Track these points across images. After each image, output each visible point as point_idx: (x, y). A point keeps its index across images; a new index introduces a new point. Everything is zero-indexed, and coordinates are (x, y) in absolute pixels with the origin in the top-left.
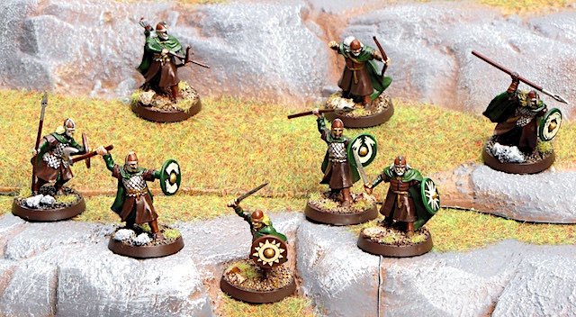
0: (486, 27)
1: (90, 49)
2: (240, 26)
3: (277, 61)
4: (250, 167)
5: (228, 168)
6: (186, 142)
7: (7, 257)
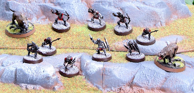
0: (130, 3)
1: (24, 10)
2: (65, 3)
3: (75, 12)
4: (68, 41)
5: (62, 41)
6: (51, 34)
7: (3, 66)
